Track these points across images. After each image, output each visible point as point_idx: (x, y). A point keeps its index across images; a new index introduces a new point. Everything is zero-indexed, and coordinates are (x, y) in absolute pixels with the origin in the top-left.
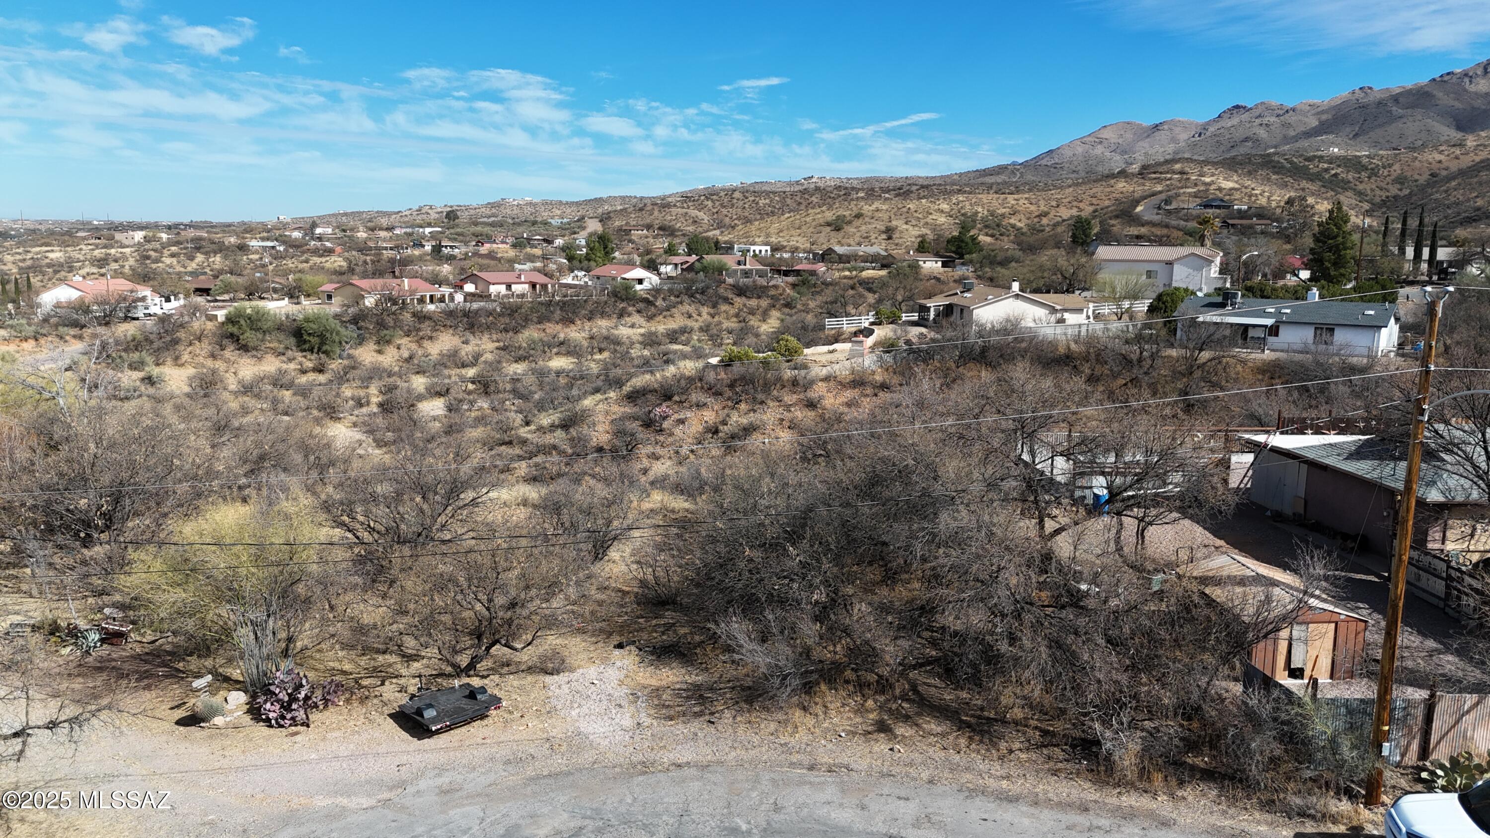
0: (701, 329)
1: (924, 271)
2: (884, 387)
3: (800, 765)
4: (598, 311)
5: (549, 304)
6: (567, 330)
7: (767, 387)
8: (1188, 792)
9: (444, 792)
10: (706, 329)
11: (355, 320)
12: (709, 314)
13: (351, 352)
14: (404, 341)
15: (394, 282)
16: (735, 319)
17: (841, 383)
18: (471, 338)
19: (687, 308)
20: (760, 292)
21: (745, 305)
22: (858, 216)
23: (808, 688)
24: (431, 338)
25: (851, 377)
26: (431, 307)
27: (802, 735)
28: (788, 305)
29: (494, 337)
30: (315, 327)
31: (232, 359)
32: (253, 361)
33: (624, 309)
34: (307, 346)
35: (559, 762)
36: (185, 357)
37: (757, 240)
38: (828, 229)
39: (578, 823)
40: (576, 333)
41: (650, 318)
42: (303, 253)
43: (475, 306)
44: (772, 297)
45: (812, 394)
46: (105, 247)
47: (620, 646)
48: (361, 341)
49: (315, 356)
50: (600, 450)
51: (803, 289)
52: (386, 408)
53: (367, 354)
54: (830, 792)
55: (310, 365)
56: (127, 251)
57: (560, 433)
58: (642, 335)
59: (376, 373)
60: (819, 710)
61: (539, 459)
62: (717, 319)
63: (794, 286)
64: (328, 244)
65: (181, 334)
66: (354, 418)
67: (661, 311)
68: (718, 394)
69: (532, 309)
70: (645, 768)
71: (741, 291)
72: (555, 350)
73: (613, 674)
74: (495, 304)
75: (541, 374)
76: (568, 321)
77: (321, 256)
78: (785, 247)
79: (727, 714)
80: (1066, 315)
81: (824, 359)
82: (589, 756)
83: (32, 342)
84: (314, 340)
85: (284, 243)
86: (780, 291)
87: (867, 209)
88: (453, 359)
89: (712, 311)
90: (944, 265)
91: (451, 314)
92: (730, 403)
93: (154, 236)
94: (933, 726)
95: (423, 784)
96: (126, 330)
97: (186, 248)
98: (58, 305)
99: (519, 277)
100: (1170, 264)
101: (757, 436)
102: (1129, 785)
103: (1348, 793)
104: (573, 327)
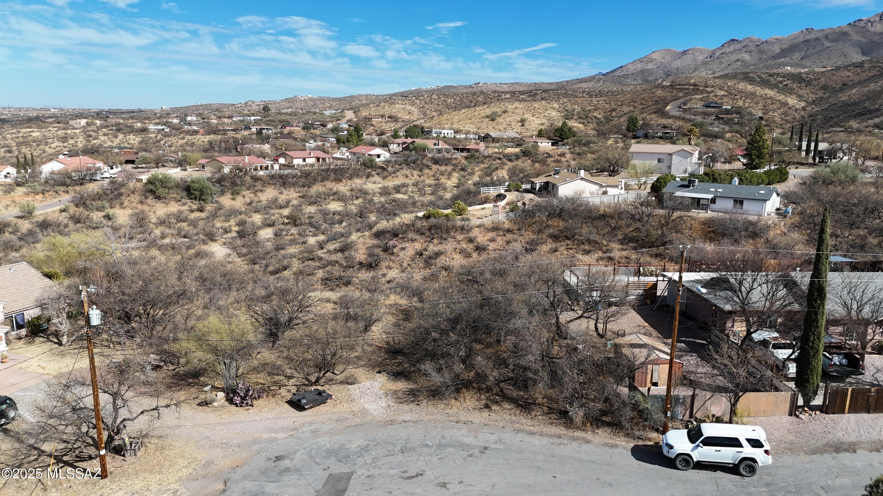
0: (413, 185)
1: (541, 149)
2: (509, 231)
3: (453, 421)
4: (355, 174)
5: (328, 170)
6: (338, 185)
7: (448, 231)
8: (600, 431)
9: (314, 432)
10: (415, 184)
11: (219, 181)
12: (418, 175)
13: (217, 199)
14: (247, 193)
15: (239, 158)
16: (432, 178)
17: (486, 229)
18: (284, 190)
19: (405, 171)
20: (446, 161)
21: (438, 170)
22: (505, 112)
23: (458, 391)
24: (261, 191)
25: (492, 225)
26: (261, 173)
27: (455, 410)
28: (463, 169)
29: (297, 190)
30: (197, 185)
31: (152, 204)
32: (164, 205)
33: (369, 173)
34: (193, 196)
35: (358, 420)
36: (126, 203)
37: (446, 126)
38: (487, 120)
39: (367, 443)
40: (343, 188)
41: (384, 178)
42: (181, 133)
43: (286, 172)
44: (454, 165)
45: (471, 235)
46: (64, 129)
47: (379, 372)
48: (223, 193)
49: (197, 202)
50: (361, 263)
51: (472, 160)
52: (241, 234)
53: (226, 201)
54: (464, 431)
55: (195, 207)
56: (77, 131)
57: (339, 255)
58: (380, 188)
59: (233, 213)
60: (462, 400)
61: (328, 268)
62: (422, 178)
63: (466, 158)
64: (195, 128)
65: (123, 190)
66: (224, 240)
67: (390, 174)
68: (422, 234)
69: (318, 173)
70: (392, 422)
71: (436, 161)
72: (331, 198)
73: (377, 385)
74: (297, 171)
75: (325, 214)
76: (338, 180)
77: (191, 135)
78: (462, 131)
79: (425, 401)
80: (608, 189)
81: (479, 214)
82: (369, 419)
83: (41, 195)
84: (197, 193)
85: (169, 127)
86: (458, 161)
87: (510, 107)
88: (274, 204)
89: (419, 173)
90: (553, 144)
91: (272, 177)
92: (429, 239)
93: (92, 122)
94: (507, 406)
95: (305, 429)
96: (92, 188)
97: (111, 130)
98: (52, 173)
99: (310, 154)
100: (670, 155)
101: (443, 257)
102: (578, 428)
103: (657, 430)
104: (341, 184)
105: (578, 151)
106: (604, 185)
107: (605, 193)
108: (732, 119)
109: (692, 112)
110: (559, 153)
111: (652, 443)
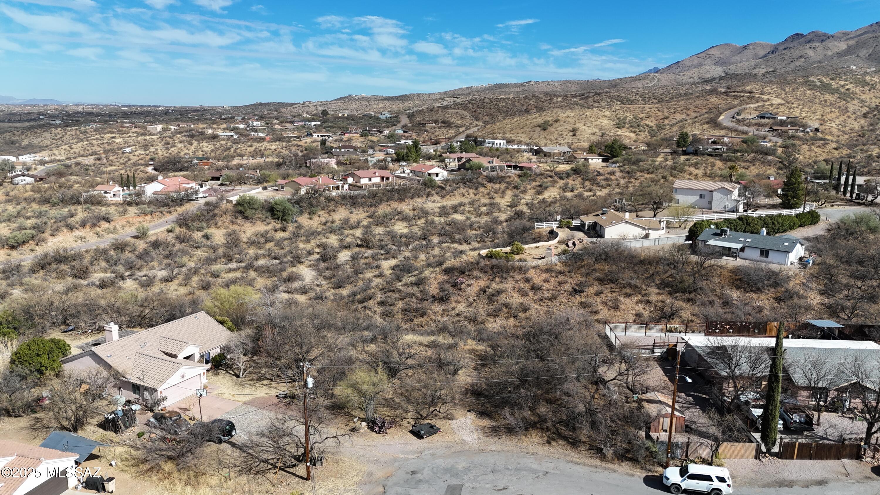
0: (470, 204)
1: (591, 167)
2: (560, 273)
3: (524, 452)
4: (417, 194)
5: (392, 190)
6: (401, 205)
7: (507, 271)
8: (623, 464)
9: (432, 455)
10: (471, 203)
11: (298, 202)
12: (473, 193)
13: (297, 219)
14: (321, 212)
15: (314, 180)
16: (487, 196)
17: (541, 270)
18: (354, 210)
19: (462, 190)
20: (500, 179)
21: (492, 188)
22: (557, 121)
23: (527, 429)
24: (334, 211)
25: (546, 267)
26: (334, 193)
27: (525, 444)
28: (516, 187)
29: (365, 209)
30: (280, 207)
31: (242, 224)
32: (250, 224)
33: (429, 192)
34: (276, 217)
35: (460, 448)
36: (220, 224)
37: (498, 135)
38: (539, 129)
39: (468, 465)
40: (406, 207)
41: (443, 197)
42: (249, 140)
43: (357, 192)
44: (507, 183)
45: (528, 275)
46: (143, 134)
47: (469, 411)
48: (301, 213)
49: (279, 222)
50: (434, 297)
51: (524, 179)
52: (324, 258)
53: (304, 220)
54: (532, 460)
55: (278, 226)
56: (155, 137)
57: (416, 288)
58: (440, 208)
59: (312, 234)
60: (529, 436)
61: (407, 300)
62: (478, 197)
63: (519, 176)
64: (261, 135)
65: (217, 211)
66: (310, 263)
67: (448, 193)
68: (485, 272)
69: (383, 194)
70: (483, 451)
71: (491, 180)
72: (397, 217)
73: (469, 421)
74: (365, 192)
75: (393, 236)
76: (401, 200)
77: (258, 142)
78: (514, 141)
79: (504, 436)
80: (650, 231)
81: (536, 253)
82: (467, 447)
83: (149, 216)
84: (280, 214)
85: (237, 133)
86: (512, 179)
87: (562, 116)
88: (346, 224)
89: (475, 192)
90: (603, 161)
91: (343, 197)
92: (491, 277)
93: (167, 128)
94: (561, 442)
95: (426, 453)
96: (189, 208)
97: (185, 136)
99: (375, 173)
100: (711, 191)
101: (503, 295)
102: (609, 461)
103: (662, 466)
104: (404, 203)
105: (627, 170)
106: (646, 228)
107: (647, 236)
108: (786, 132)
109: (745, 123)
110: (609, 171)
111: (658, 474)
